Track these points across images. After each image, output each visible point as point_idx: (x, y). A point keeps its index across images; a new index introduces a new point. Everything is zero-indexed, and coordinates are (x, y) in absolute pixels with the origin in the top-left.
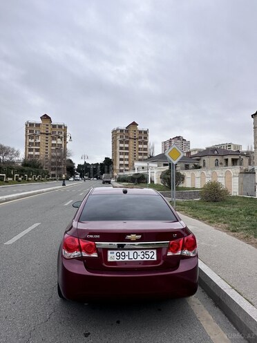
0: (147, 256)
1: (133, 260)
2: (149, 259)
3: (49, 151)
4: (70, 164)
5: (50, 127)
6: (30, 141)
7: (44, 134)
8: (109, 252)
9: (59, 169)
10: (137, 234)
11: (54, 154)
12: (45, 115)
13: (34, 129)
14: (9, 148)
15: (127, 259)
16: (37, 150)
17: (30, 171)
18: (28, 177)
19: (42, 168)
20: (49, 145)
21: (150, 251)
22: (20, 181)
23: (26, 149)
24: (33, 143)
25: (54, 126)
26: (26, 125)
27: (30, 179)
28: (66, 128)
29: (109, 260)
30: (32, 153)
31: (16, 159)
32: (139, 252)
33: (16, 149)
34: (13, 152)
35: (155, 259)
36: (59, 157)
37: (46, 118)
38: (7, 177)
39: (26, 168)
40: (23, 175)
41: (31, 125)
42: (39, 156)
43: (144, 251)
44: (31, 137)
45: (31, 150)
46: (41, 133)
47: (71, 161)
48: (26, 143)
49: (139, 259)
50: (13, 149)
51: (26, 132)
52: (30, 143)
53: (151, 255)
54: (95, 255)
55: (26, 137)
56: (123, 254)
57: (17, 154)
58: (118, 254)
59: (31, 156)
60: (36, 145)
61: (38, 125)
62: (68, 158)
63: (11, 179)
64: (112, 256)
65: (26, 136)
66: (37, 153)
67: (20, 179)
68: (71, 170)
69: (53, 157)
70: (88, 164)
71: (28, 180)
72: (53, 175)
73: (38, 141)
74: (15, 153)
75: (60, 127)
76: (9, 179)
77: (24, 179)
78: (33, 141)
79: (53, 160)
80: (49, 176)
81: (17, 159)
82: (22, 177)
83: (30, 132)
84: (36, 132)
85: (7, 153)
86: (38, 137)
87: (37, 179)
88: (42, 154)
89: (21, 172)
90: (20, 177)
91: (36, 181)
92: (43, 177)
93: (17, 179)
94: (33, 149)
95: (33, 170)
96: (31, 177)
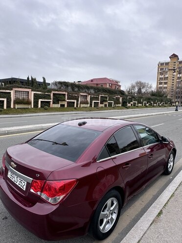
0: (21, 184)
2: (22, 187)
3: (175, 84)
5: (177, 64)
6: (161, 76)
7: (171, 70)
10: (15, 163)
12: (174, 55)
13: (164, 67)
14: (145, 83)
16: (166, 83)
17: (155, 99)
18: (154, 103)
19: (166, 97)
20: (175, 78)
22: (147, 106)
23: (157, 83)
24: (162, 78)
25: (181, 62)
26: (159, 65)
29: (8, 176)
30: (161, 86)
31: (149, 90)
33: (150, 84)
34: (147, 86)
38: (138, 103)
39: (152, 97)
41: (162, 64)
44: (161, 74)
45: (161, 83)
46: (169, 70)
48: (158, 78)
50: (148, 84)
51: (158, 70)
52: (160, 78)
57: (151, 87)
59: (161, 88)
60: (165, 80)
61: (167, 64)
63: (141, 105)
65: (158, 73)
66: (165, 86)
67: (147, 105)
69: (178, 88)
71: (154, 106)
73: (166, 76)
74: (149, 86)
76: (139, 105)
77: (151, 105)
78: (163, 76)
82: (149, 103)
83: (161, 70)
84: (165, 69)
85: (144, 87)
86: (167, 73)
87: (161, 105)
88: (169, 86)
89: (149, 100)
90: (147, 103)
91: (160, 106)
92: (166, 103)
93: (145, 105)
94: (162, 83)
95: (158, 98)
96: (156, 103)
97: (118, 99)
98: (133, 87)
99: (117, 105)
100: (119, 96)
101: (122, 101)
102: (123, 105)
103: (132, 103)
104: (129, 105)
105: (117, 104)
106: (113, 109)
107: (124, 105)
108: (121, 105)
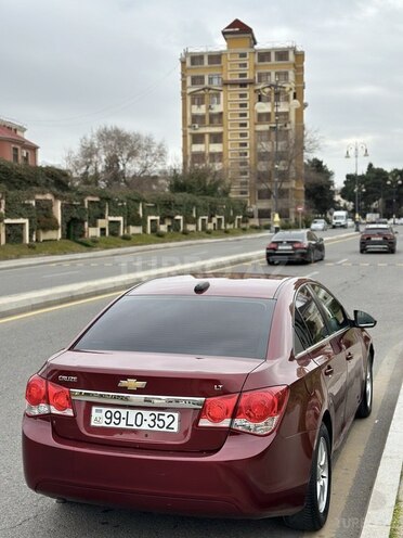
0: (161, 424)
1: (135, 427)
2: (164, 429)
3: (248, 140)
4: (315, 177)
5: (251, 60)
6: (195, 110)
7: (233, 84)
8: (94, 409)
9: (283, 193)
10: (139, 378)
11: (266, 147)
12: (237, 23)
13: (205, 71)
14: (138, 137)
15: (123, 425)
16: (217, 138)
17: (190, 205)
18: (187, 221)
19: (226, 193)
20: (250, 119)
21: (167, 414)
22: (161, 235)
23: (185, 136)
24: (203, 117)
25: (264, 56)
26: (183, 63)
27: (191, 227)
28: (300, 56)
29: (93, 424)
30: (201, 148)
31: (156, 168)
32: (146, 414)
33: (157, 140)
34: (148, 148)
35: (176, 430)
36: (280, 156)
37: (239, 31)
38: (127, 225)
39: (180, 197)
40: (172, 218)
41: (196, 59)
42: (220, 155)
43: (156, 413)
44: (198, 99)
45: (198, 139)
46: (226, 84)
47: (318, 166)
48: (184, 117)
49: (145, 427)
50: (149, 140)
51: (184, 83)
52: (196, 119)
53: (168, 421)
54: (69, 412)
55: (184, 99)
56: (117, 415)
57: (162, 154)
58: (109, 415)
59: (198, 157)
60: (211, 123)
61: (216, 58)
62: (308, 156)
63: (138, 230)
64: (99, 418)
65: (184, 95)
66: (216, 148)
67: (163, 228)
68: (319, 197)
69: (261, 157)
70: (381, 173)
71: (185, 233)
72: (264, 214)
73: (217, 109)
74: (154, 149)
75: (282, 55)
76: (134, 230)
77: (175, 227)
78: (202, 110)
79: (263, 167)
80: (248, 216)
81: (160, 167)
82: (168, 223)
83: (194, 83)
84: (211, 80)
85: (133, 154)
86: (218, 96)
87: (210, 226)
88: (229, 148)
89: (166, 208)
90: (162, 222)
91: (209, 232)
92: (230, 220)
93: (154, 230)
94: (202, 135)
95: (199, 200)
96: (195, 222)
97: (45, 208)
98: (89, 152)
99: (43, 237)
100: (49, 197)
101: (63, 216)
102: (67, 235)
103: (103, 223)
104: (93, 232)
105: (45, 229)
106: (30, 255)
107: (73, 231)
108: (58, 235)
